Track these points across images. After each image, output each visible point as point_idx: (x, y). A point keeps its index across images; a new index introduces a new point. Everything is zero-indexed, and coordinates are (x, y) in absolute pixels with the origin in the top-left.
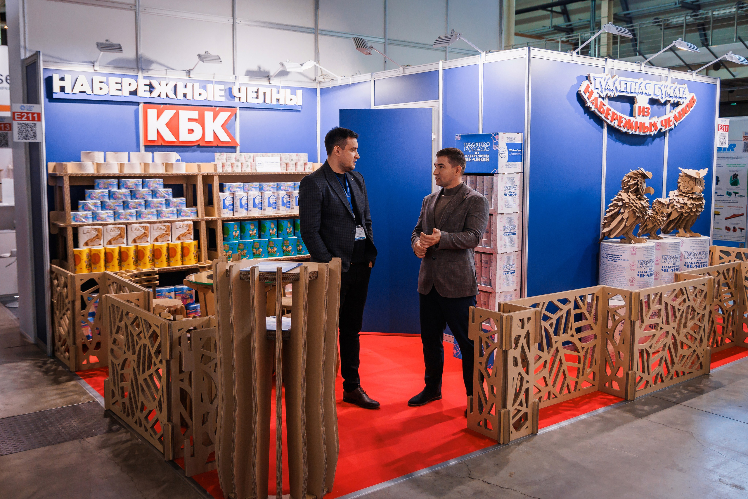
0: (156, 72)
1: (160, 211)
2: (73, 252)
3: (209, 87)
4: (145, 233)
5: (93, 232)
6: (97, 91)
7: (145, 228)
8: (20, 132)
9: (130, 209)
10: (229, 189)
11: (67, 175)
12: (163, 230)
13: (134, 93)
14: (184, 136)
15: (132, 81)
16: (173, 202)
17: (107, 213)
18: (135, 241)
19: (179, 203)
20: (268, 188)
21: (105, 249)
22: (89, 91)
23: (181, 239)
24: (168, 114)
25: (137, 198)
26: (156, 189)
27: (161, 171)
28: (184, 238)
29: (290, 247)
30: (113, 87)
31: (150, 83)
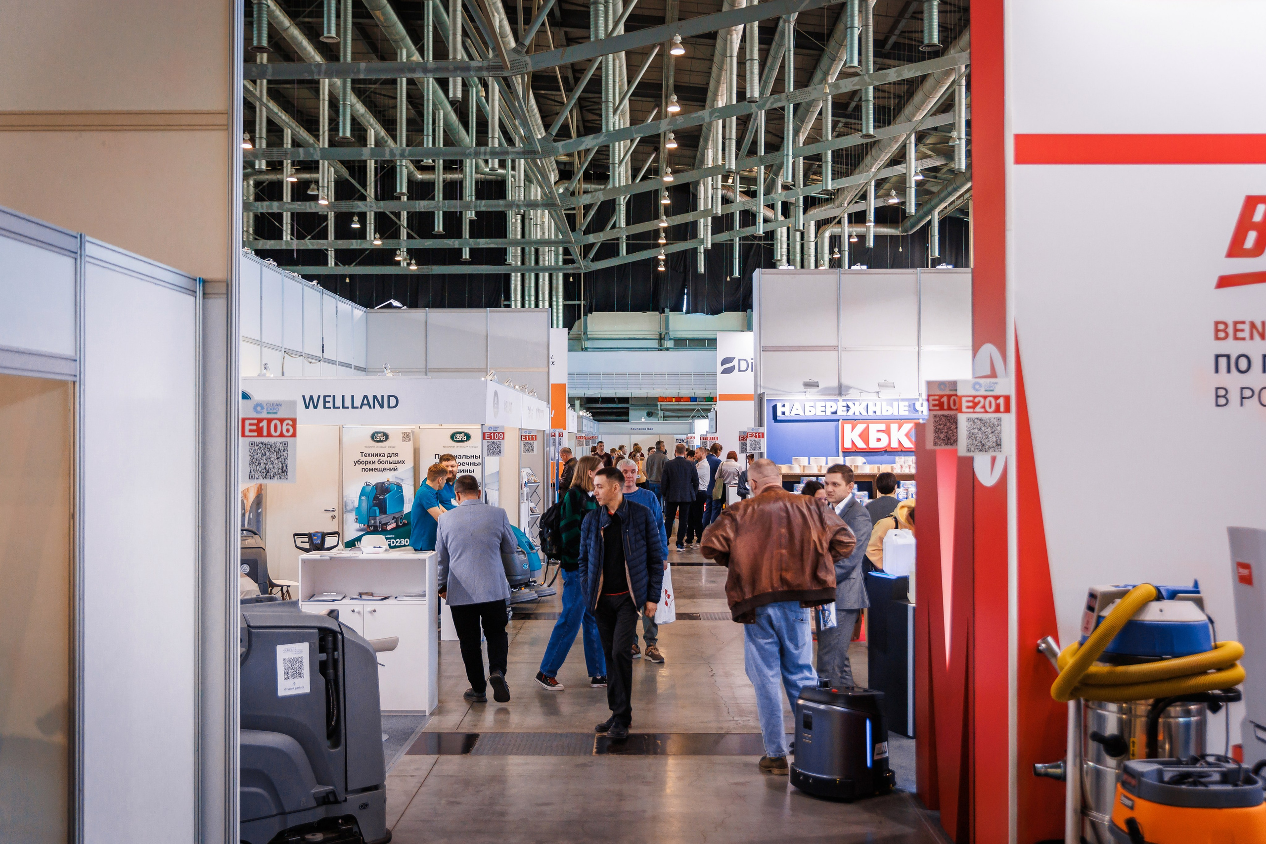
0: (852, 394)
3: (895, 404)
6: (807, 413)
8: (751, 445)
13: (835, 413)
14: (873, 444)
15: (833, 404)
22: (802, 414)
24: (860, 427)
30: (820, 409)
31: (847, 404)
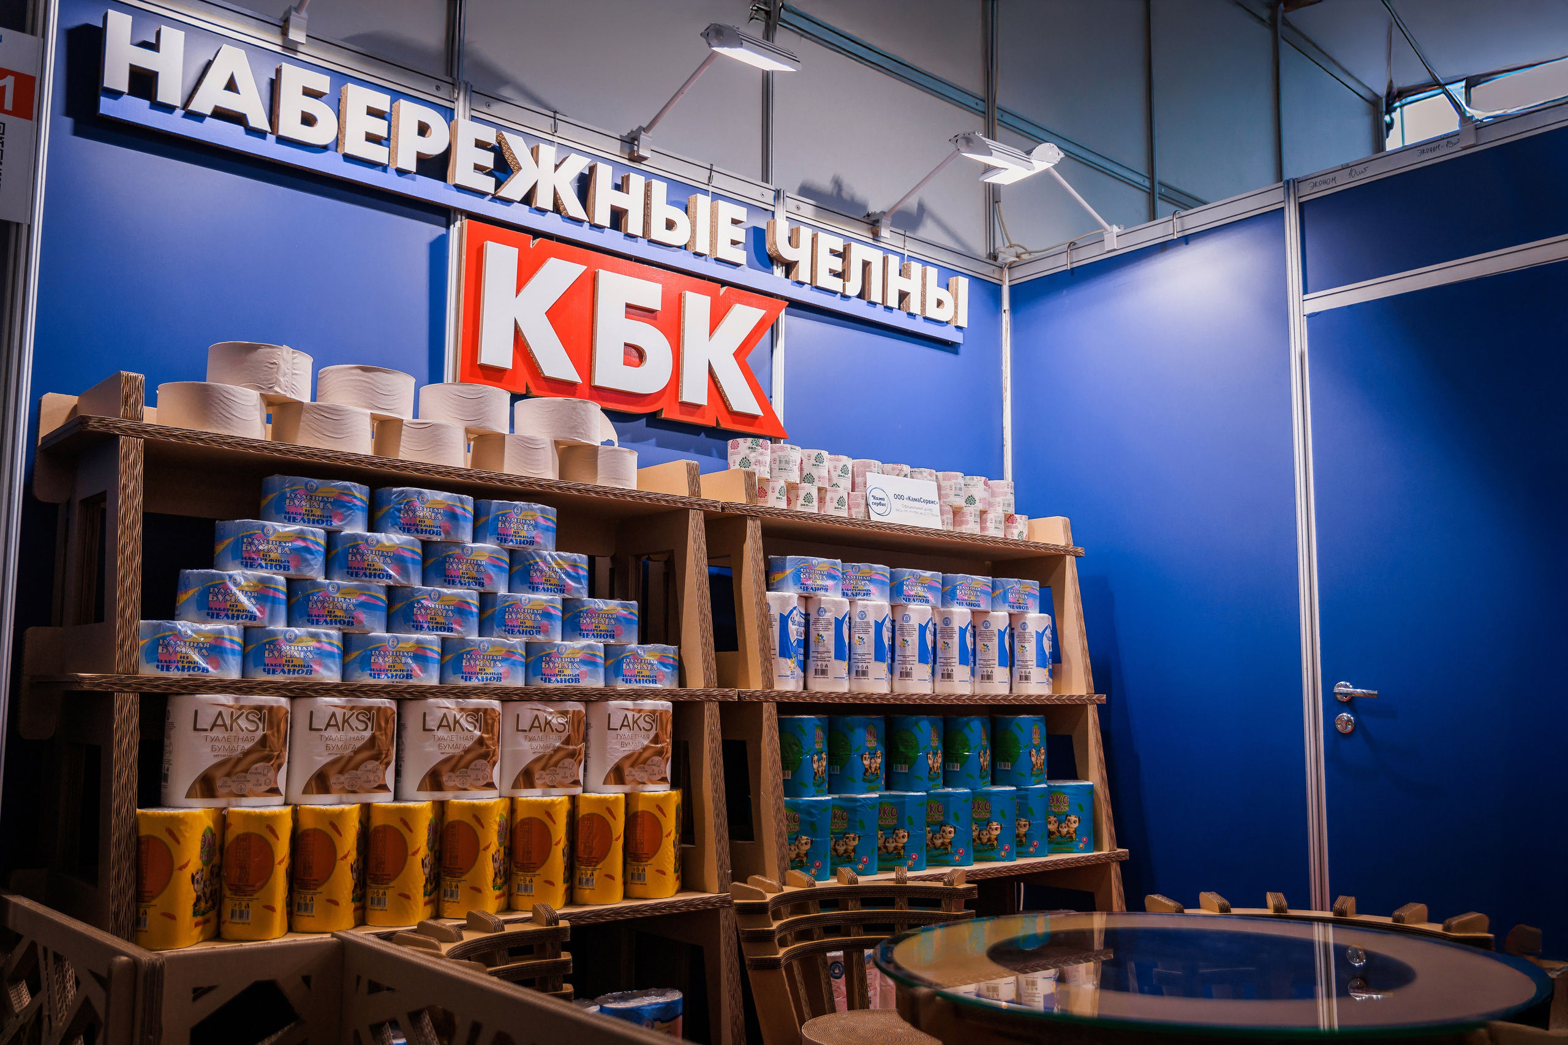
0: (517, 110)
1: (541, 646)
2: (136, 827)
3: (702, 204)
4: (481, 741)
5: (243, 723)
7: (481, 716)
9: (419, 628)
10: (797, 579)
11: (139, 431)
12: (554, 735)
13: (436, 166)
14: (612, 371)
15: (432, 118)
16: (593, 613)
17: (315, 636)
18: (434, 780)
19: (617, 619)
20: (919, 590)
21: (295, 813)
22: (258, 119)
23: (628, 779)
24: (556, 277)
25: (450, 581)
26: (531, 548)
27: (547, 470)
28: (638, 774)
29: (995, 825)
30: (359, 124)
31: (500, 140)
